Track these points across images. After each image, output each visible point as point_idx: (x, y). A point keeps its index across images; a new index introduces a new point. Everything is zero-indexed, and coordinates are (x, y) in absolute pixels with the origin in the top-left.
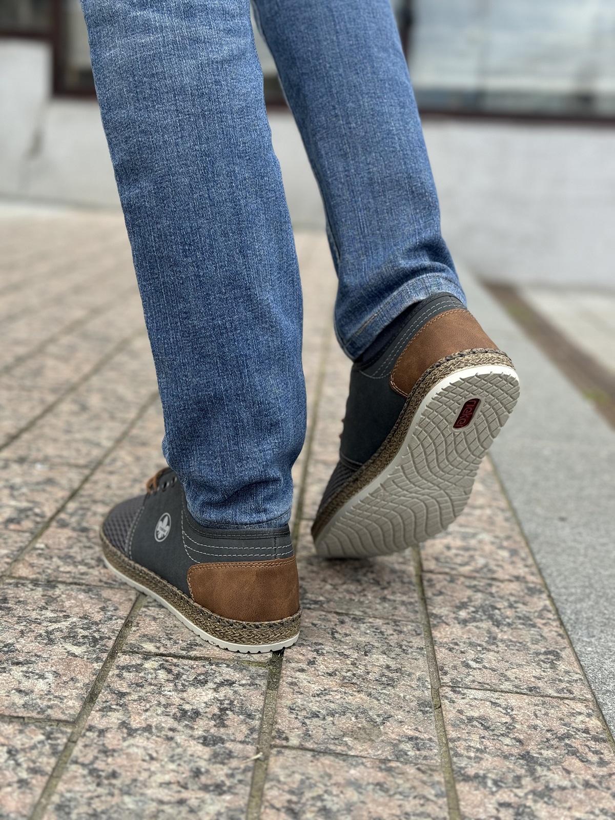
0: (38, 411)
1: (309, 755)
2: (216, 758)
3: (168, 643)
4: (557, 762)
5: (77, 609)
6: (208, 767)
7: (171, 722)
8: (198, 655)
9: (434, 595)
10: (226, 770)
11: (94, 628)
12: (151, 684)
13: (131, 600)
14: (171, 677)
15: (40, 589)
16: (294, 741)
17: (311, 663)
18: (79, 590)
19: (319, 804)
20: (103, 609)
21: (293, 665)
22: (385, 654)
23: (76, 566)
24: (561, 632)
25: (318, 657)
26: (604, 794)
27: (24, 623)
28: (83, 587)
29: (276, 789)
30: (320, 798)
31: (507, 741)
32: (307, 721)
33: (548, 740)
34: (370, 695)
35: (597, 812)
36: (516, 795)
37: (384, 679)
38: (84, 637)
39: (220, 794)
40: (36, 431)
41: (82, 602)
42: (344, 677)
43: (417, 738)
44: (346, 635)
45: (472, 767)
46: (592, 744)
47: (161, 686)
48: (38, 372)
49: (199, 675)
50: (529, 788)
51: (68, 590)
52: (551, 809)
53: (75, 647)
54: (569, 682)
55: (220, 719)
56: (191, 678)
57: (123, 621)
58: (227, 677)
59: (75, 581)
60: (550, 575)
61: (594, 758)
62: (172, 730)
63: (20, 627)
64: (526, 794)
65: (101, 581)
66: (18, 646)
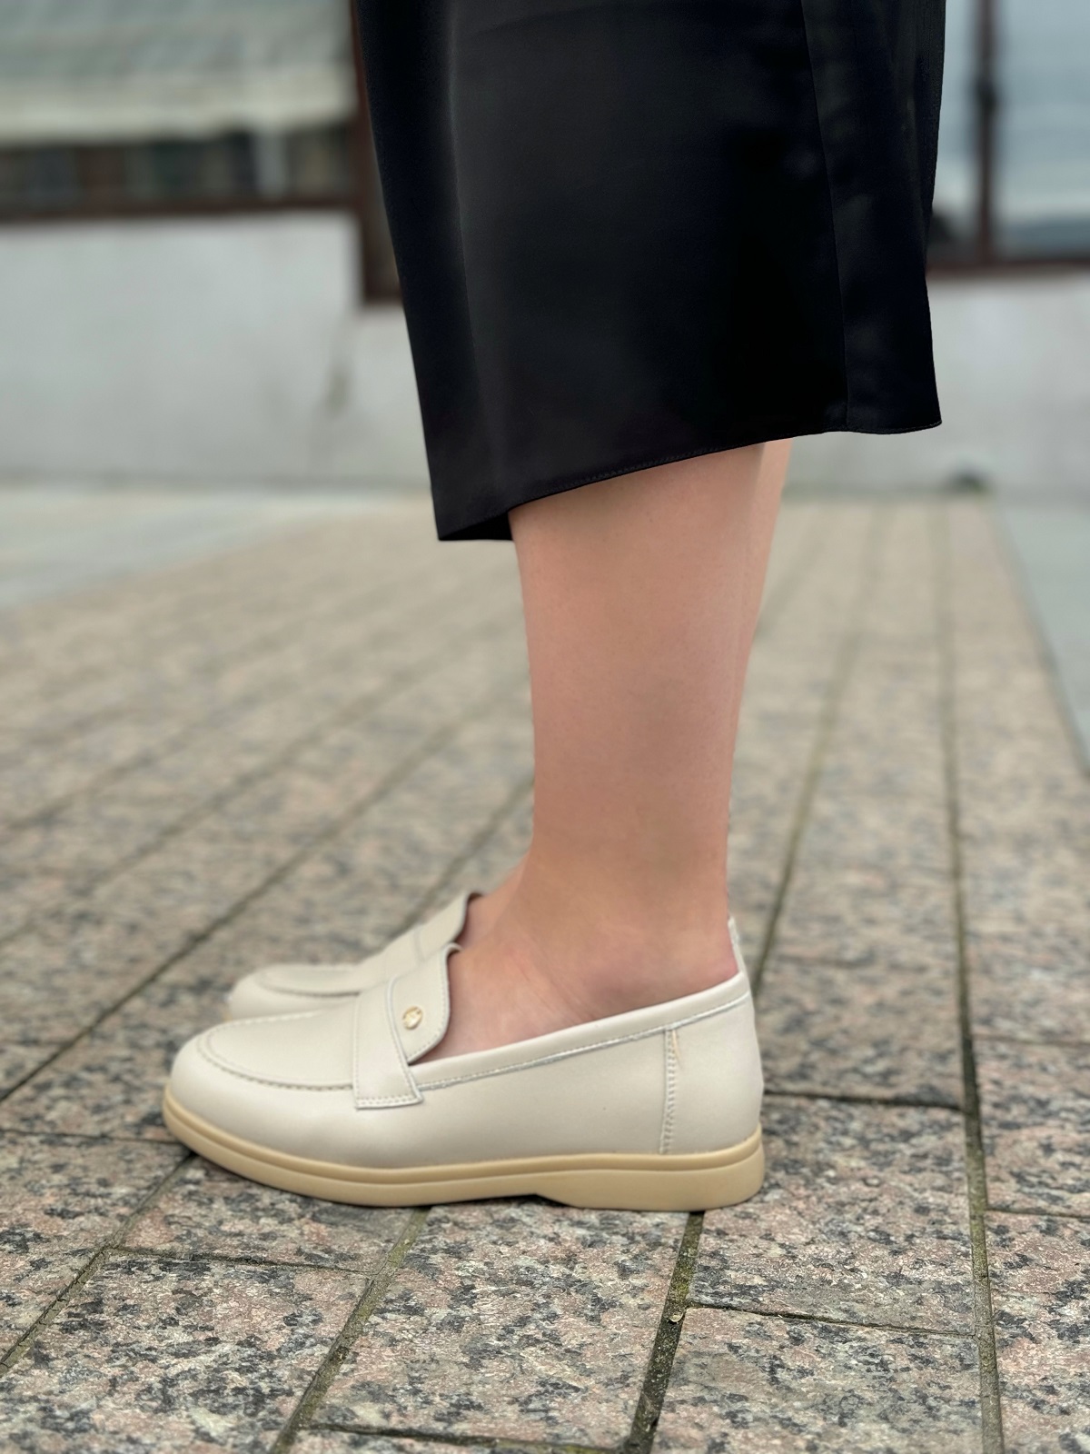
0: (255, 883)
3: (410, 1402)
5: (236, 1323)
8: (469, 1433)
9: (1010, 1266)
11: (263, 1367)
13: (352, 1296)
15: (173, 1276)
18: (252, 1275)
20: (291, 1321)
22: (886, 1419)
23: (256, 1219)
25: (732, 1432)
27: (123, 1360)
28: (260, 1269)
38: (239, 1391)
41: (251, 1304)
44: (803, 1372)
48: (272, 805)
51: (225, 1276)
53: (215, 1417)
57: (326, 1350)
59: (248, 1253)
63: (110, 1371)
65: (299, 1252)
66: (97, 1417)
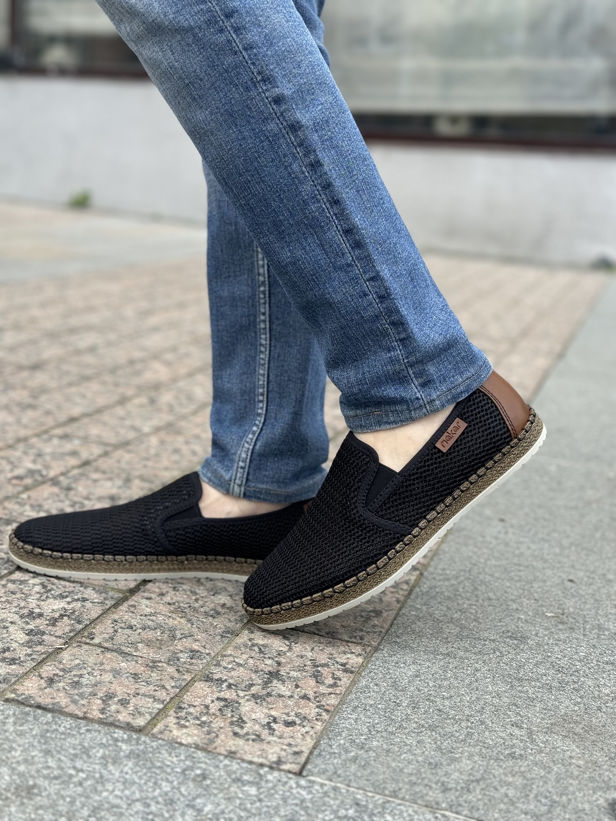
1: (99, 650)
2: (29, 644)
4: (296, 679)
6: (17, 648)
7: (16, 618)
10: (29, 651)
12: (23, 593)
14: (43, 590)
16: (97, 641)
17: (162, 594)
19: (76, 679)
21: (146, 594)
24: (402, 599)
26: (311, 704)
29: (53, 666)
30: (81, 676)
31: (269, 662)
32: (120, 630)
33: (305, 666)
34: (189, 621)
35: (293, 714)
36: (238, 695)
37: (212, 612)
39: (11, 664)
40: (97, 417)
42: (179, 607)
43: (198, 651)
45: (222, 673)
46: (339, 674)
47: (30, 595)
49: (65, 592)
50: (253, 692)
52: (256, 707)
54: (368, 632)
55: (54, 622)
56: (57, 593)
58: (86, 596)
60: (440, 559)
61: (330, 681)
62: (12, 623)
64: (246, 695)
